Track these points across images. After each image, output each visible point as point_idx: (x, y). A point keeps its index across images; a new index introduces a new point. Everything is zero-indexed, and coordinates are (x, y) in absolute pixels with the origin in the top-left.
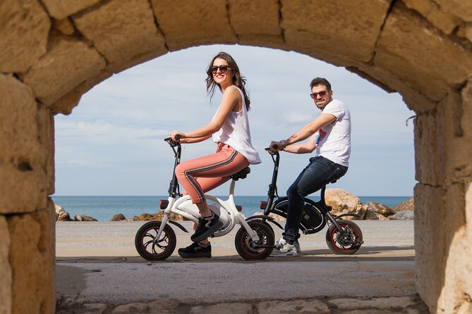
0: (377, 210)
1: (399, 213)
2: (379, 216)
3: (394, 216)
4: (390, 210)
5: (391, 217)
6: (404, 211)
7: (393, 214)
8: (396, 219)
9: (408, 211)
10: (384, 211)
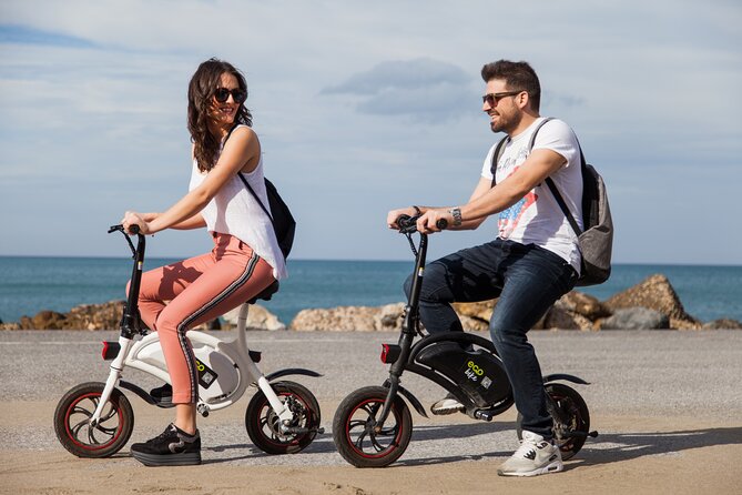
0: (572, 306)
1: (620, 313)
2: (578, 319)
3: (610, 320)
4: (601, 306)
5: (602, 321)
6: (632, 309)
7: (607, 314)
8: (613, 328)
9: (641, 309)
10: (587, 308)
